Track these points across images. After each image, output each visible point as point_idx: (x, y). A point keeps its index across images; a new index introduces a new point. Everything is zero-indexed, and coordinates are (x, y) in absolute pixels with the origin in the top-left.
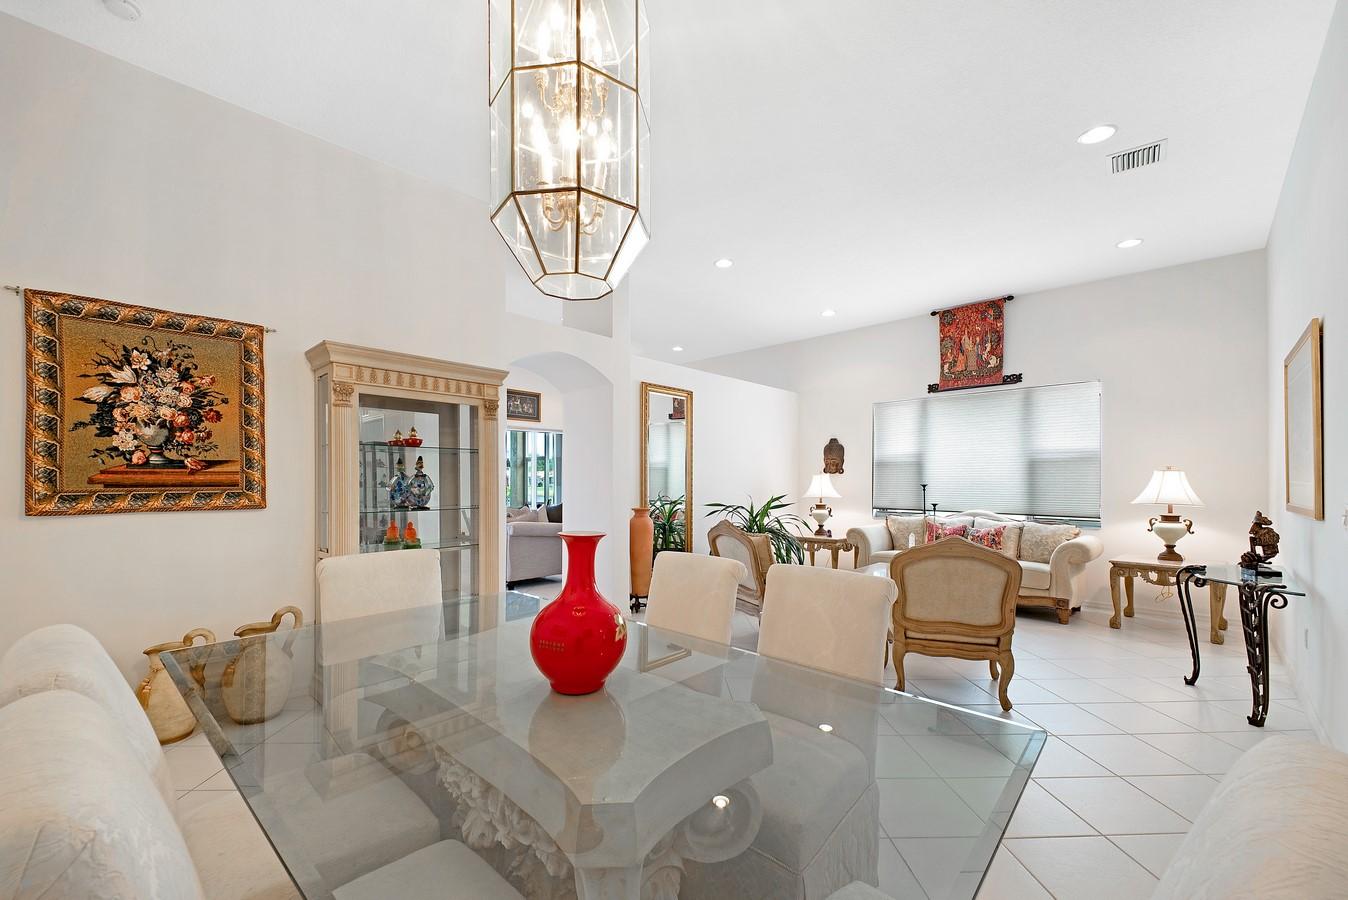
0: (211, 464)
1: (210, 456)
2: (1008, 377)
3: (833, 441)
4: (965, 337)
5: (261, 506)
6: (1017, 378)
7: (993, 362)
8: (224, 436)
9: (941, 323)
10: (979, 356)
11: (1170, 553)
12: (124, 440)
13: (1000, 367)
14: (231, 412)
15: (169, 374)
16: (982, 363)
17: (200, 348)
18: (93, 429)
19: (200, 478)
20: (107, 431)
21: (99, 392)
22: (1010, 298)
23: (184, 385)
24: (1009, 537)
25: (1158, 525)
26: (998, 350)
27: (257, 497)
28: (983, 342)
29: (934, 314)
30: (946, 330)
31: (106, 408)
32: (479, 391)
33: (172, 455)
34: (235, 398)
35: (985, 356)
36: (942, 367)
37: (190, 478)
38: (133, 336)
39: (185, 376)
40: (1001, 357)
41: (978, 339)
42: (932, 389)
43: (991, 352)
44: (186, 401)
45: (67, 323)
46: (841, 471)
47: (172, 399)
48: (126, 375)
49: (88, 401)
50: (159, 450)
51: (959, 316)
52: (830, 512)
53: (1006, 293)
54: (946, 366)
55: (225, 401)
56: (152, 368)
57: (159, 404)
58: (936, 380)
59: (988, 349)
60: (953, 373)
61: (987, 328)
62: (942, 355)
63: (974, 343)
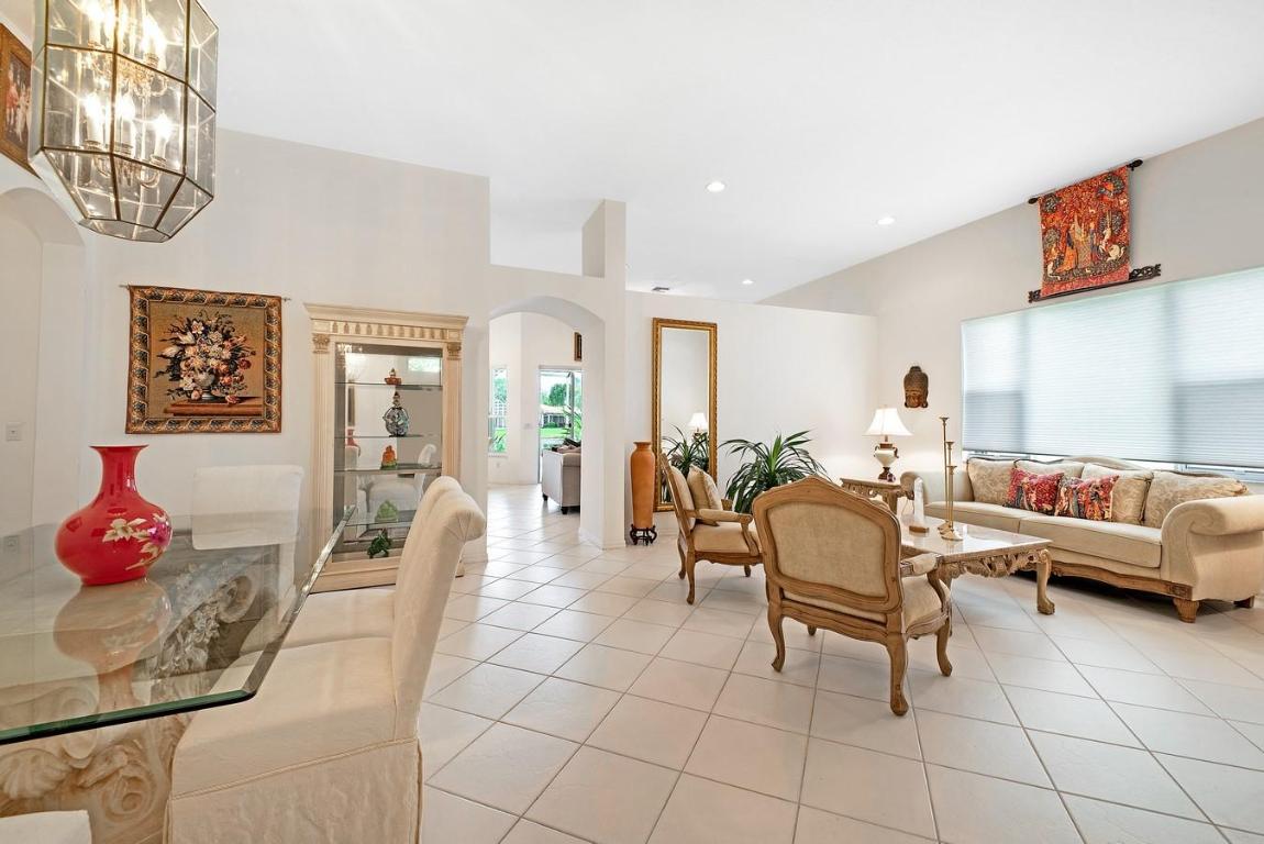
0: (243, 399)
1: (242, 394)
2: (1139, 271)
3: (915, 369)
4: (1075, 225)
5: (278, 430)
6: (1154, 271)
7: (1114, 253)
8: (252, 378)
9: (1042, 211)
10: (1095, 248)
12: (186, 383)
13: (1124, 259)
14: (257, 362)
15: (215, 336)
16: (1098, 256)
17: (237, 315)
18: (168, 376)
19: (235, 409)
20: (177, 377)
21: (171, 351)
22: (1138, 163)
23: (226, 343)
24: (1126, 492)
26: (1122, 237)
27: (274, 423)
28: (1099, 229)
29: (1032, 201)
30: (1049, 219)
31: (176, 361)
32: (443, 337)
33: (217, 393)
34: (260, 348)
35: (1103, 247)
36: (1046, 267)
37: (229, 409)
38: (193, 311)
39: (226, 337)
40: (1127, 247)
41: (1092, 225)
42: (1034, 297)
43: (1112, 241)
44: (227, 354)
45: (154, 306)
46: (925, 405)
47: (218, 353)
48: (188, 338)
49: (165, 357)
50: (208, 390)
51: (1066, 198)
52: (896, 452)
53: (1130, 158)
54: (1050, 266)
55: (253, 353)
56: (205, 332)
57: (208, 357)
58: (1038, 285)
59: (1107, 237)
60: (1059, 274)
61: (1105, 209)
62: (1045, 252)
63: (1087, 231)
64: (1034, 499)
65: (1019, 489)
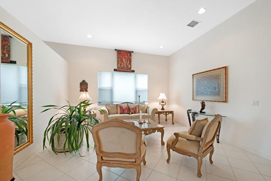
2: (132, 71)
4: (123, 58)
6: (134, 71)
7: (129, 66)
9: (118, 53)
10: (127, 64)
11: (163, 109)
13: (131, 68)
16: (127, 66)
22: (133, 52)
25: (161, 103)
26: (130, 64)
28: (127, 61)
29: (116, 50)
30: (119, 55)
35: (128, 64)
40: (131, 65)
41: (126, 60)
46: (87, 91)
51: (122, 52)
54: (119, 65)
58: (116, 68)
59: (128, 63)
60: (121, 67)
61: (128, 58)
62: (118, 62)
63: (125, 60)
64: (126, 112)
65: (123, 110)
